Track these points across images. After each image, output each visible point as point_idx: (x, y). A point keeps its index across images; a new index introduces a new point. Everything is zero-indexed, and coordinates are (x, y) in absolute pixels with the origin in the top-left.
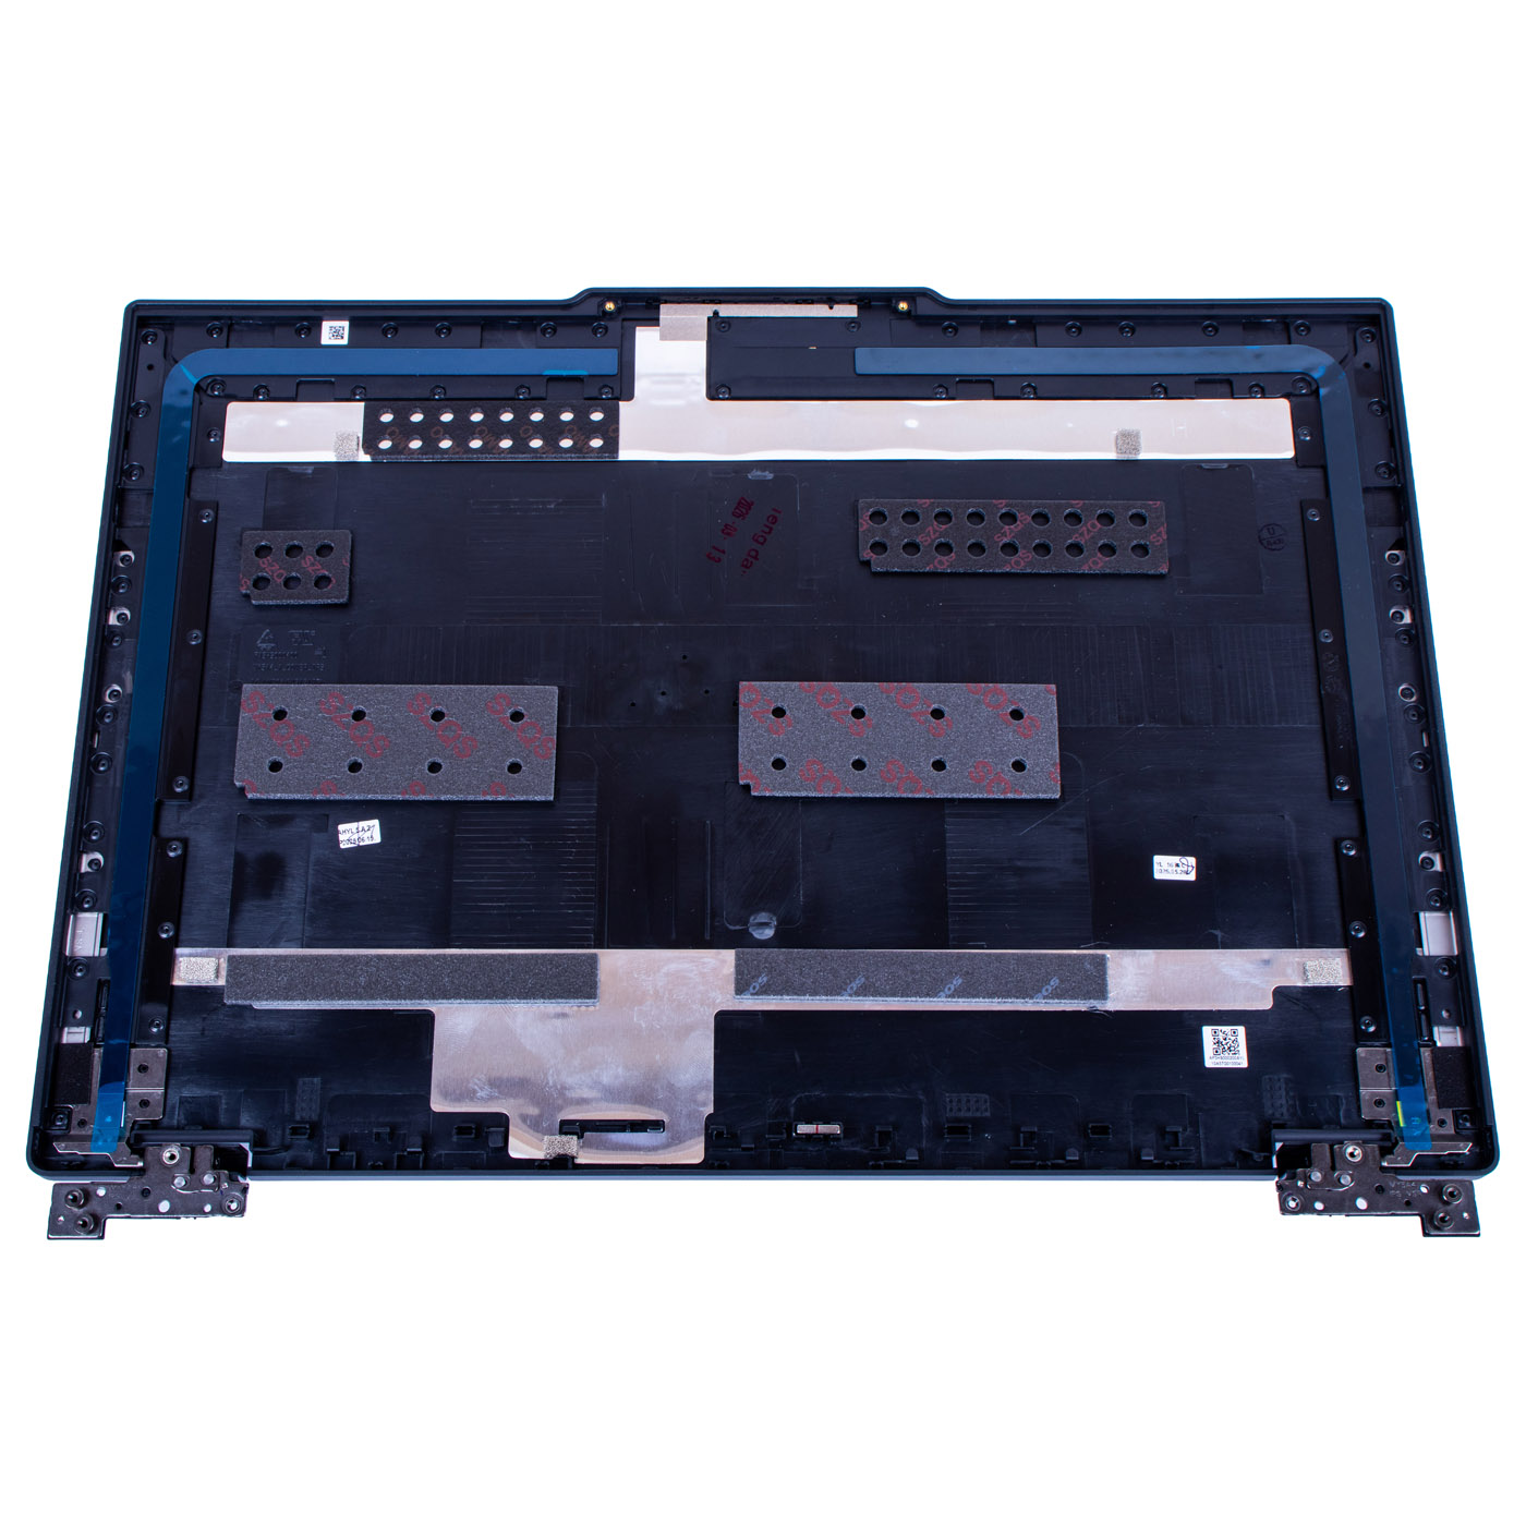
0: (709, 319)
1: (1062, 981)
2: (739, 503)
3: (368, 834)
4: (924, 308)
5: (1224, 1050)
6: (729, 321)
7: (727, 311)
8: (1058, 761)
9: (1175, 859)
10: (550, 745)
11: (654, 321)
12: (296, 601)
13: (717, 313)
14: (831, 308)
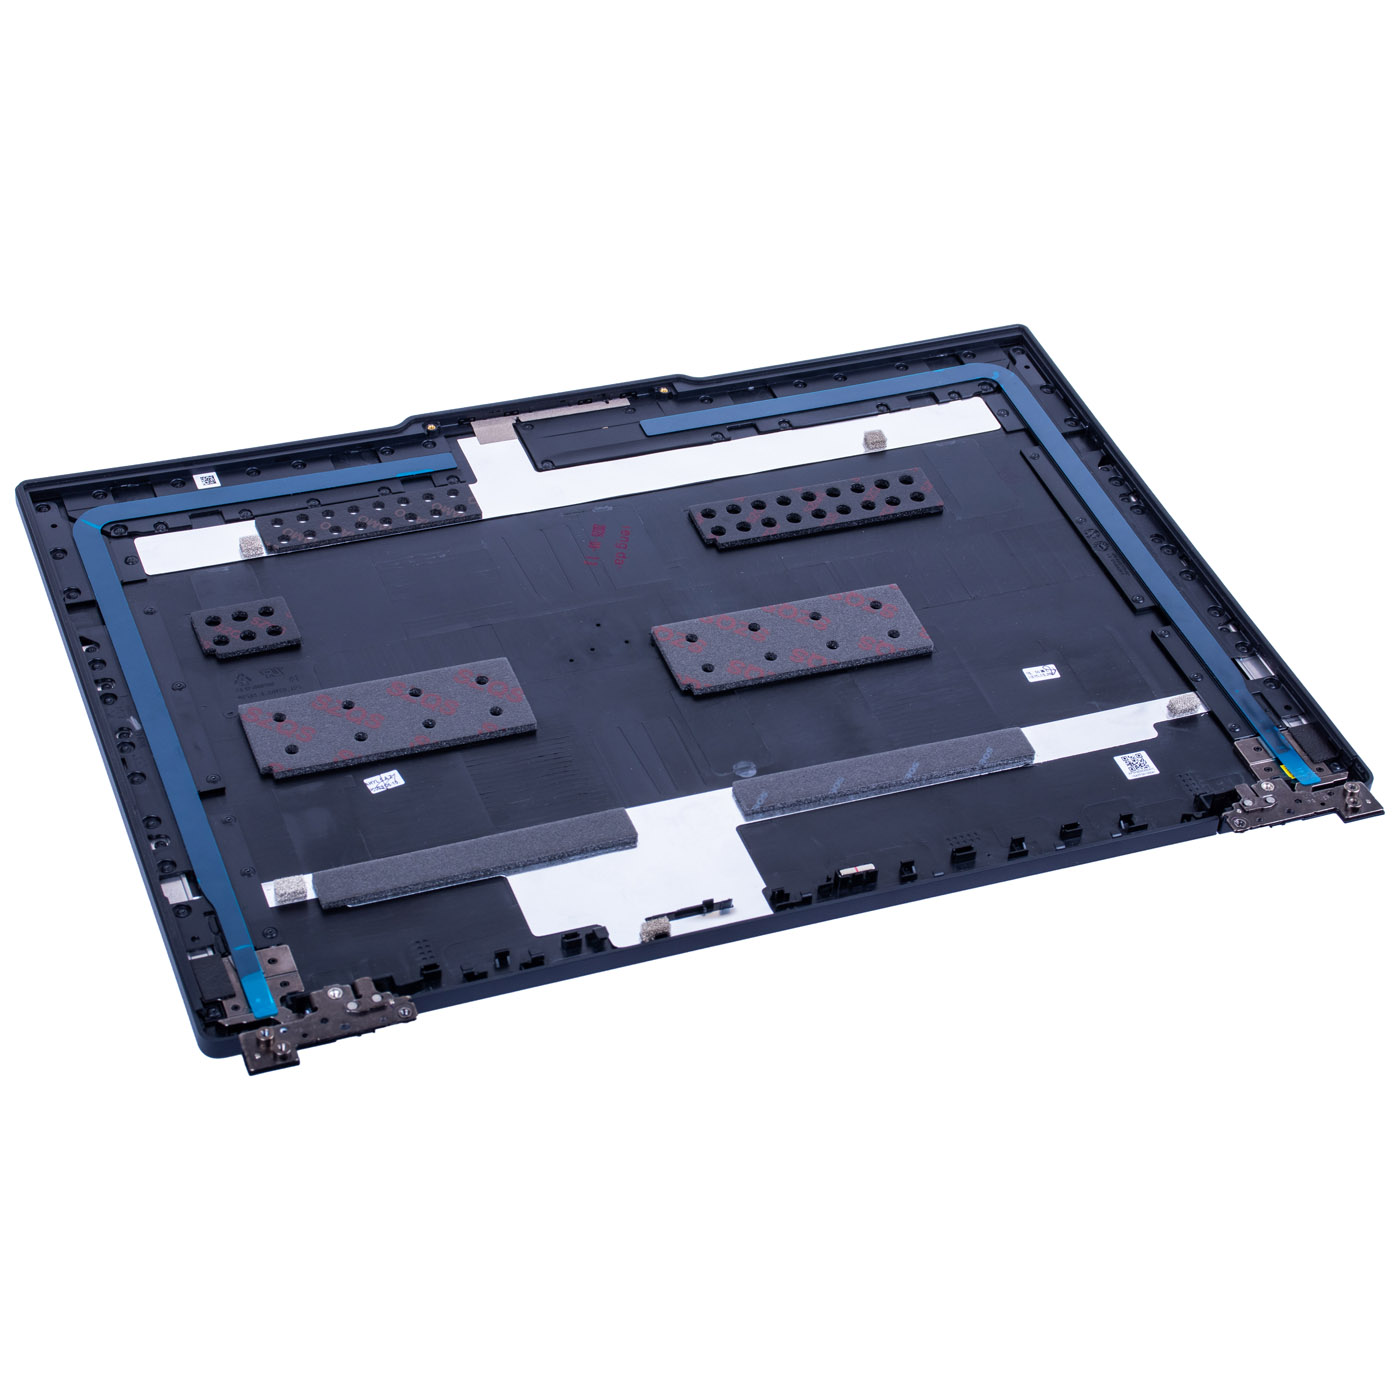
0: (514, 425)
1: (994, 748)
2: (594, 528)
3: (392, 780)
4: (681, 388)
5: (1139, 768)
6: (531, 424)
7: (525, 418)
8: (921, 626)
9: (1040, 668)
10: (519, 692)
11: (472, 434)
12: (258, 648)
13: (518, 420)
14: (607, 403)
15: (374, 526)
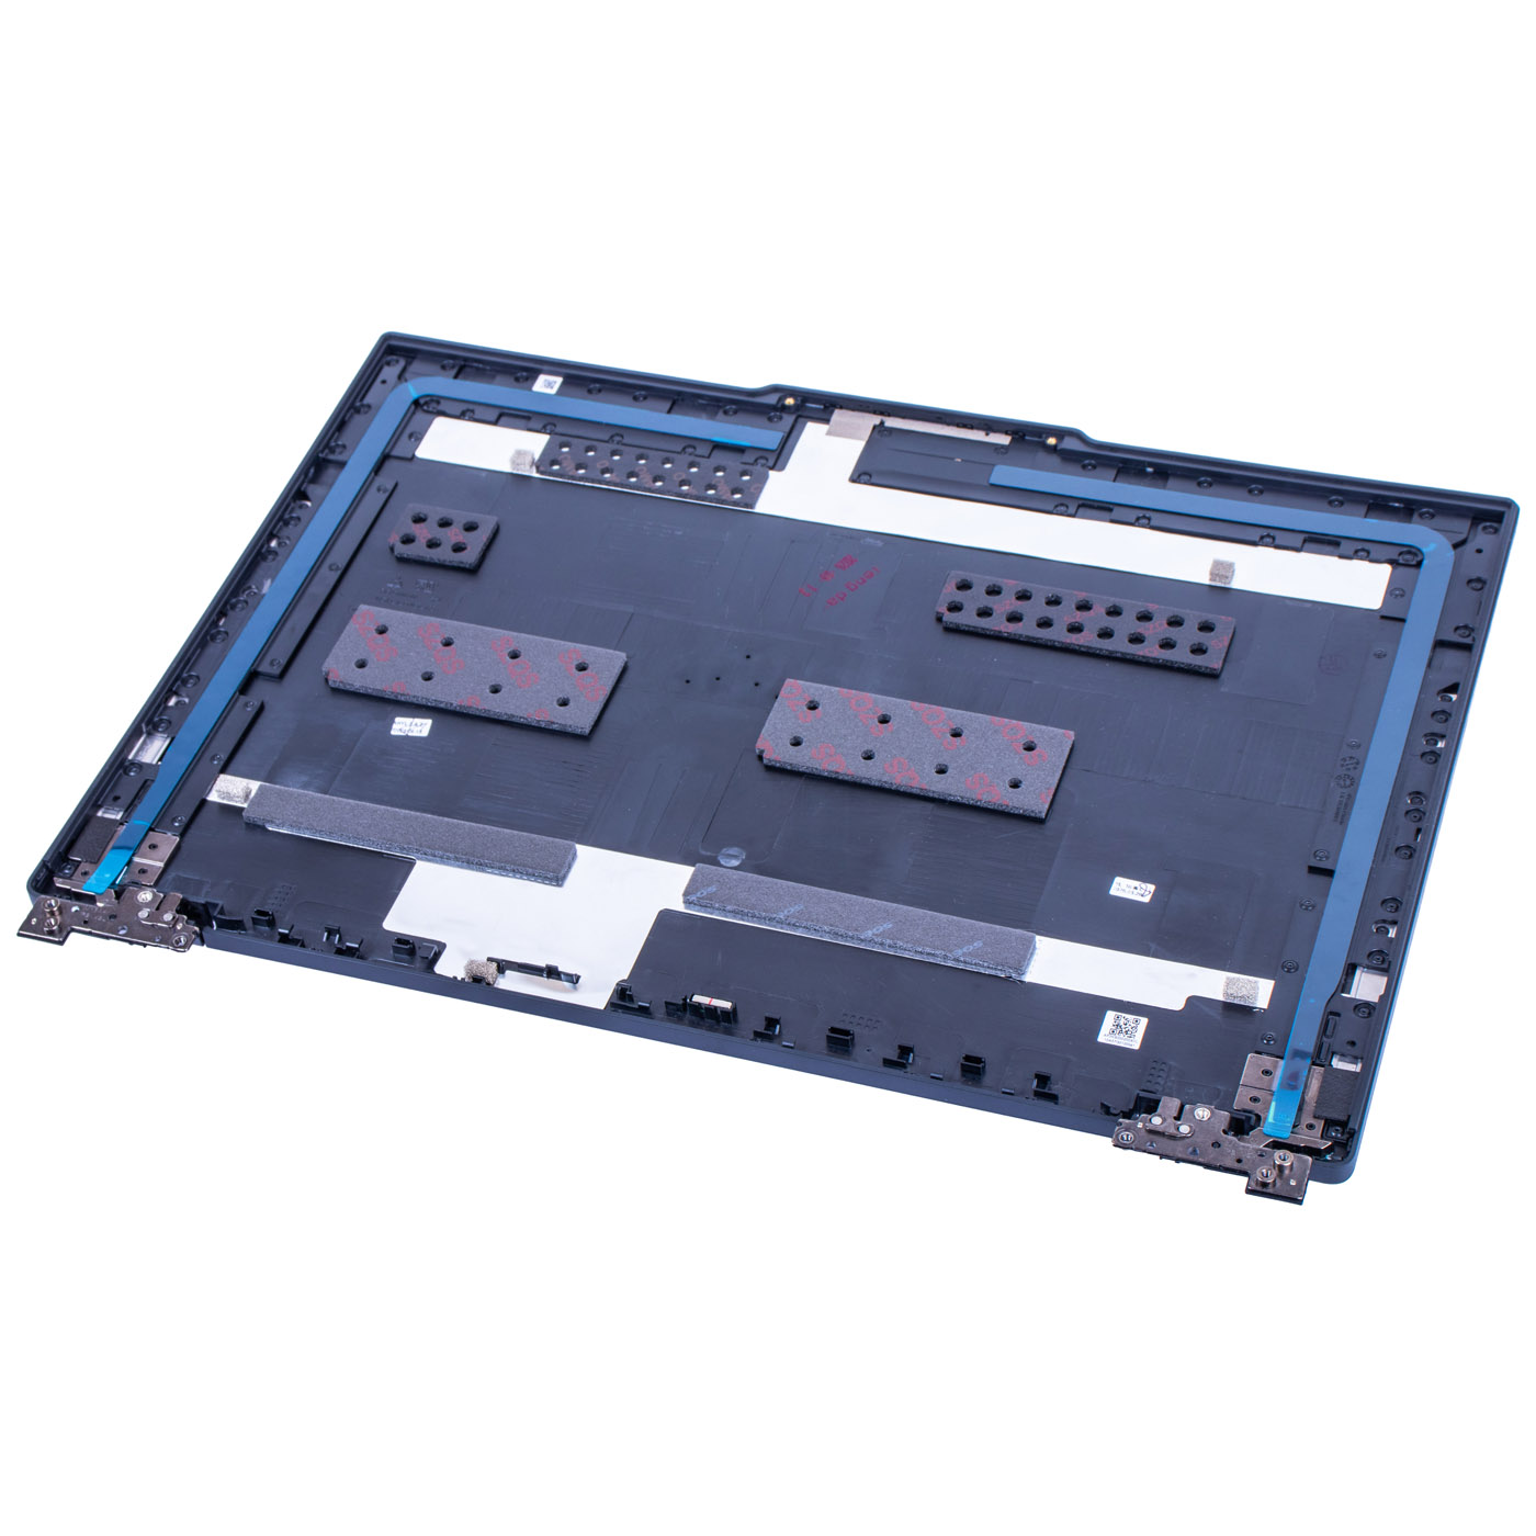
0: (875, 426)
1: (985, 944)
2: (845, 559)
3: (419, 729)
4: (1070, 444)
5: (1122, 1034)
6: (892, 430)
7: (891, 422)
8: (1052, 787)
9: (1137, 883)
10: (603, 693)
11: (825, 420)
12: (431, 559)
13: (882, 423)
14: (987, 434)
15: (645, 480)
